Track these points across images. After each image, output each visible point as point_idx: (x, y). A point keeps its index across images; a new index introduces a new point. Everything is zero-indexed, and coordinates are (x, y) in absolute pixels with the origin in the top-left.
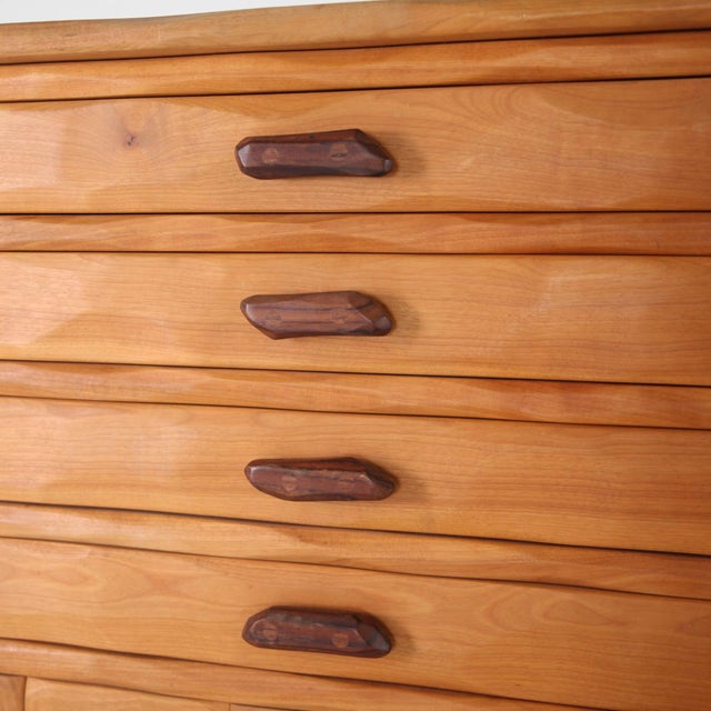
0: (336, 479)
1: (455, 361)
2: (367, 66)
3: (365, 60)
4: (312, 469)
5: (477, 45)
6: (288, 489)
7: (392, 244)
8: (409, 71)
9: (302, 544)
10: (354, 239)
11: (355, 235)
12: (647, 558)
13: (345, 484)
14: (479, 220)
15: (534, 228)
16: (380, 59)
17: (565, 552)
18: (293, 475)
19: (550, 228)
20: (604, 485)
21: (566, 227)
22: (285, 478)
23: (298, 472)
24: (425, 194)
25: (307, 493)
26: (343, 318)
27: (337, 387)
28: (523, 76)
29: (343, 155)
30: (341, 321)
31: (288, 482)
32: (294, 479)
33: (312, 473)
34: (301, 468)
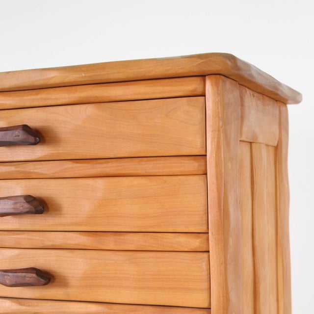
0: (25, 276)
1: (73, 224)
2: (32, 97)
3: (31, 95)
4: (16, 273)
5: (74, 87)
6: (7, 282)
7: (45, 174)
8: (48, 99)
9: (20, 306)
10: (32, 173)
11: (32, 171)
12: (151, 308)
13: (28, 279)
14: (79, 163)
15: (98, 165)
16: (37, 94)
17: (121, 306)
18: (8, 276)
19: (104, 165)
20: (132, 276)
21: (110, 165)
22: (6, 277)
23: (10, 274)
24: (56, 152)
25: (14, 283)
26: (22, 206)
27: (29, 237)
28: (92, 100)
29: (19, 136)
30: (21, 208)
31: (7, 279)
32: (9, 277)
33: (16, 274)
34: (12, 272)
